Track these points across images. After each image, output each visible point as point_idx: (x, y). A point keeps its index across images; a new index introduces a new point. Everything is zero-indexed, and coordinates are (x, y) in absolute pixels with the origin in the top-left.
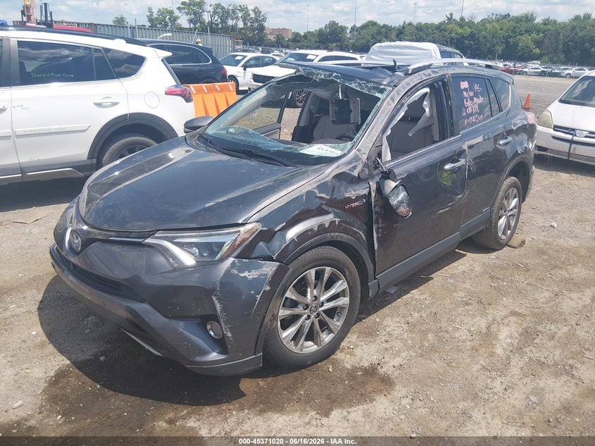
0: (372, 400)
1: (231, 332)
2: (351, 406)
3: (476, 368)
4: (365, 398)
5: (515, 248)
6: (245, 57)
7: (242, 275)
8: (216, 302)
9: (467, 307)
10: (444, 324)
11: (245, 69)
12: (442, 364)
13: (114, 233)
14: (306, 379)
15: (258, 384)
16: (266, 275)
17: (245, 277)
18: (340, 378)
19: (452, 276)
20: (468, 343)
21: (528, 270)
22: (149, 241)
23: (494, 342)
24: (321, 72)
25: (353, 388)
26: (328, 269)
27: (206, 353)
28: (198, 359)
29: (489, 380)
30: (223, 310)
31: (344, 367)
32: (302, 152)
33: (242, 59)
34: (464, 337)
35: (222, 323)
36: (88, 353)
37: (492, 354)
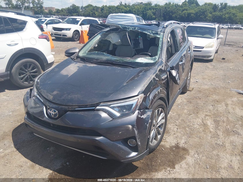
0: (185, 158)
1: (140, 142)
2: (180, 162)
3: (209, 138)
4: (182, 158)
5: (191, 91)
6: (46, 20)
7: (142, 117)
8: (135, 130)
9: (191, 116)
10: (188, 124)
11: (47, 25)
12: (198, 139)
13: (77, 107)
14: (157, 155)
15: (141, 162)
16: (149, 115)
17: (143, 118)
18: (169, 152)
19: (179, 105)
20: (201, 129)
21: (200, 99)
22: (98, 107)
23: (209, 127)
24: (129, 27)
25: (176, 155)
26: (160, 109)
27: (130, 153)
28: (127, 157)
29: (216, 141)
30: (138, 133)
31: (167, 147)
32: (136, 61)
33: (45, 21)
34: (198, 127)
35: (137, 139)
36: (58, 165)
37: (211, 132)
